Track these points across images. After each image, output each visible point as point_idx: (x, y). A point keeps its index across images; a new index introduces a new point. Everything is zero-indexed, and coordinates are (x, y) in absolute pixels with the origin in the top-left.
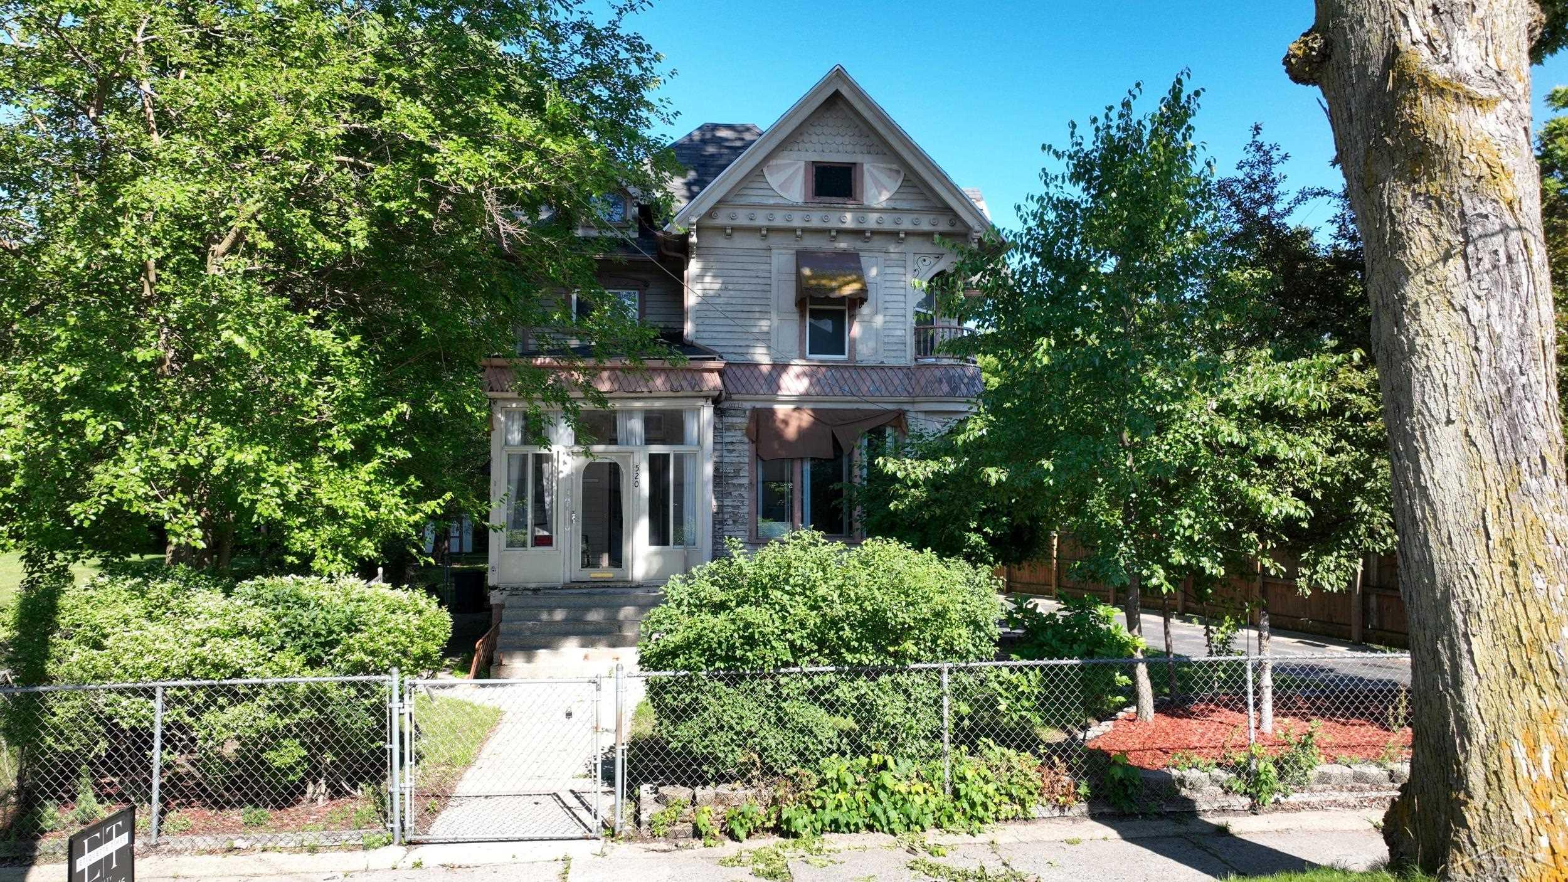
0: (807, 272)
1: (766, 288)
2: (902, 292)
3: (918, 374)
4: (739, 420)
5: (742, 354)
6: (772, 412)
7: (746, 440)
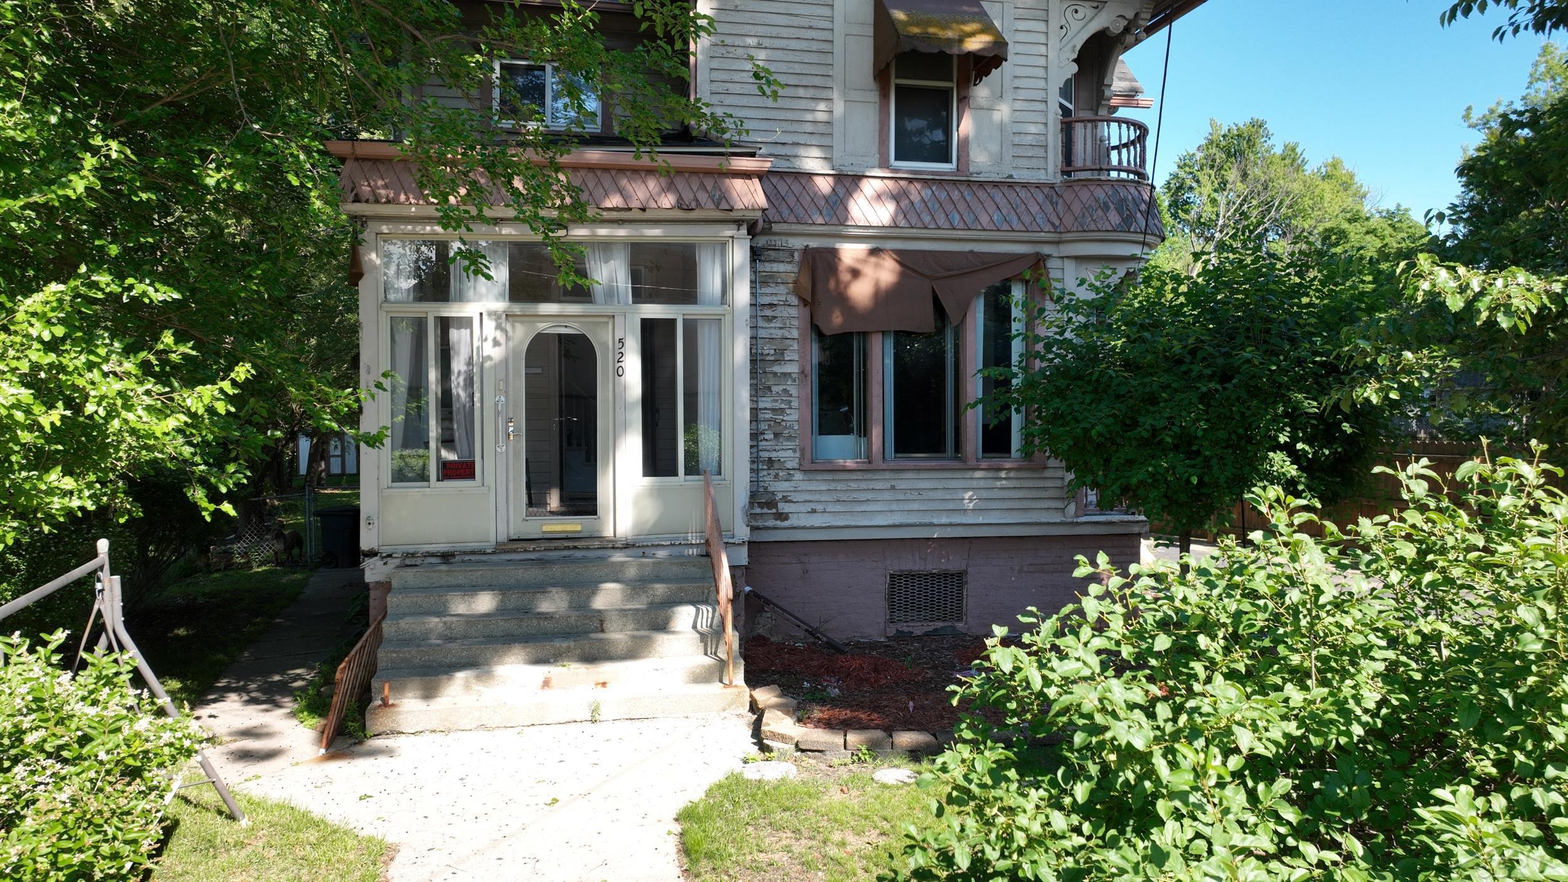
0: (900, 15)
1: (826, 47)
2: (1042, 61)
3: (1068, 195)
4: (782, 267)
5: (787, 157)
6: (834, 253)
7: (794, 300)
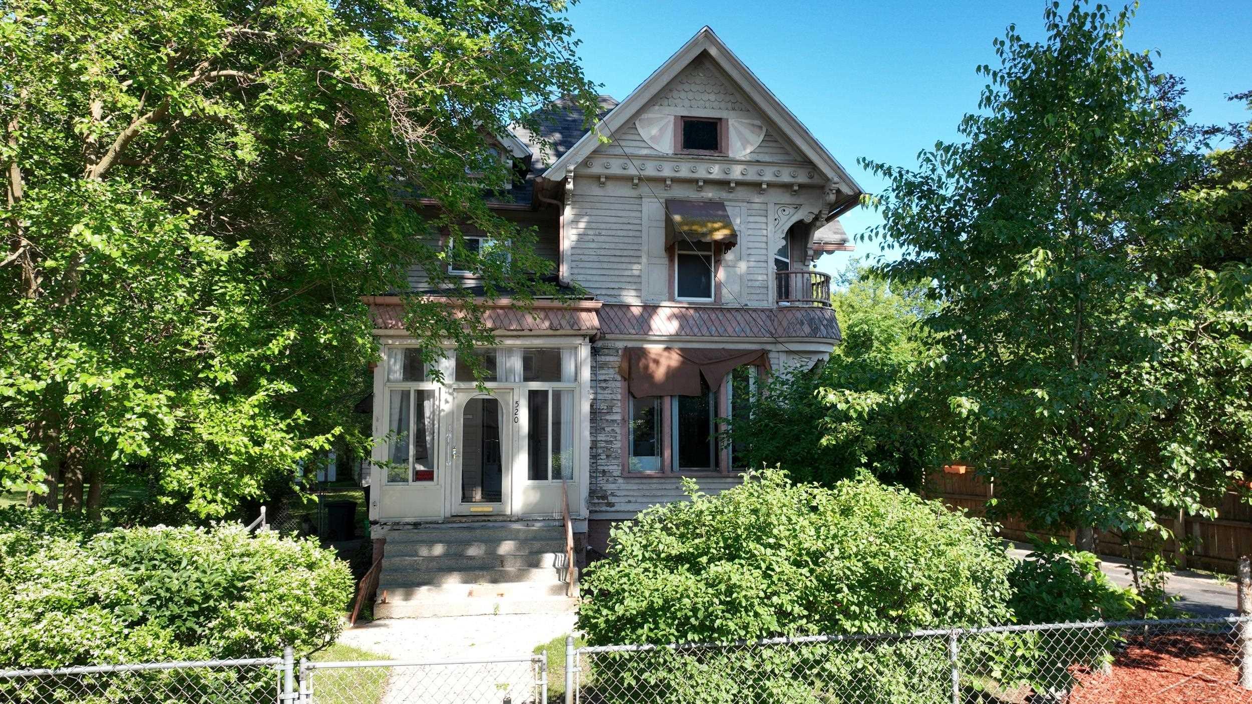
0: (677, 218)
1: (638, 234)
2: (764, 239)
3: (781, 316)
4: (611, 359)
5: (615, 296)
6: (643, 353)
7: (619, 378)
